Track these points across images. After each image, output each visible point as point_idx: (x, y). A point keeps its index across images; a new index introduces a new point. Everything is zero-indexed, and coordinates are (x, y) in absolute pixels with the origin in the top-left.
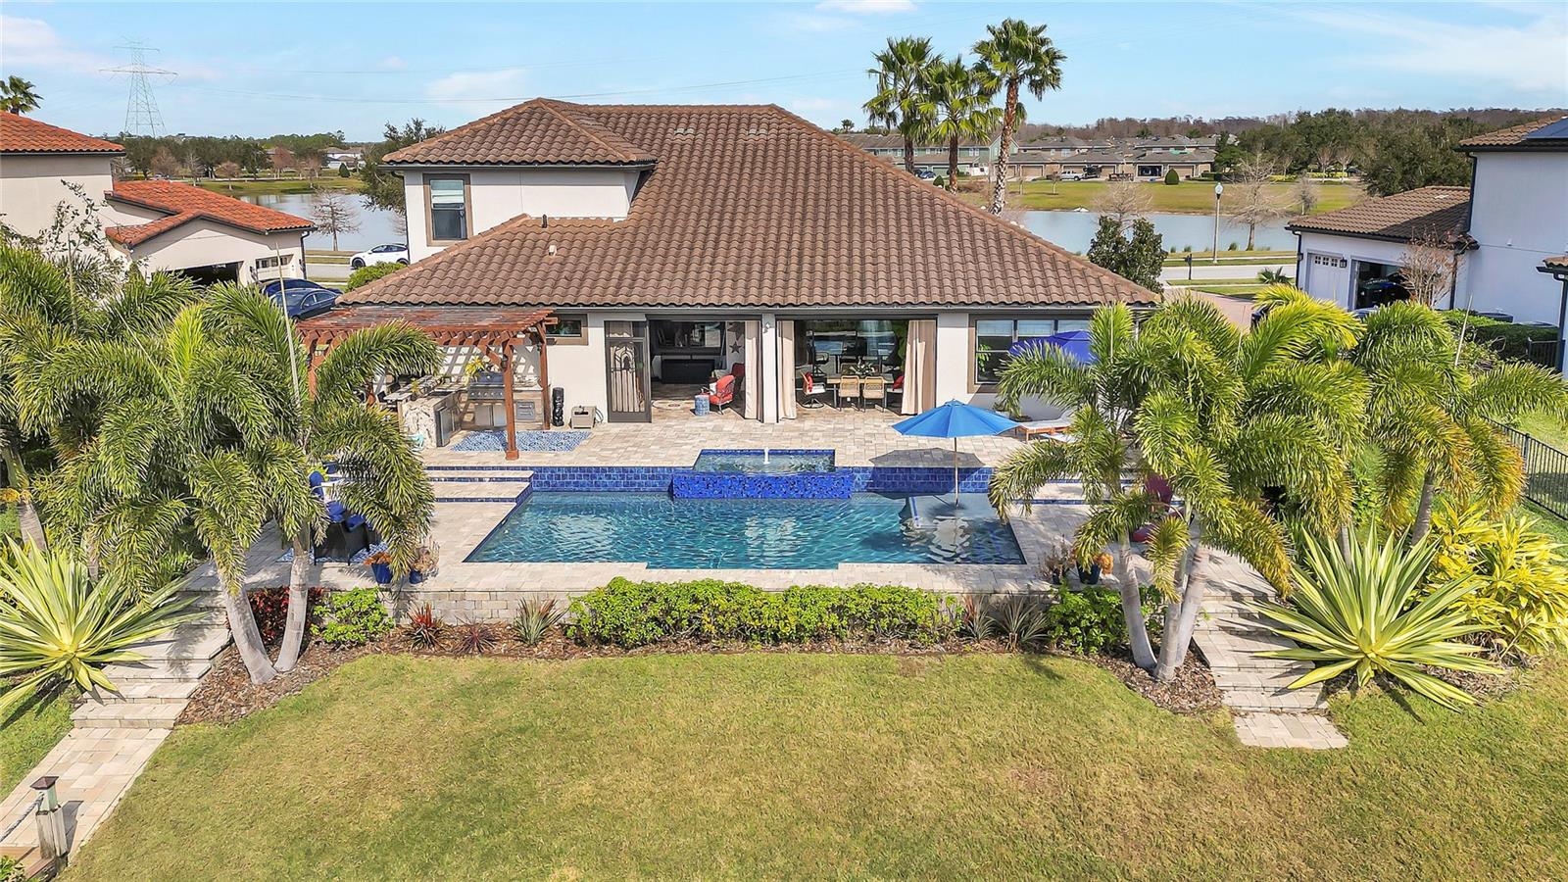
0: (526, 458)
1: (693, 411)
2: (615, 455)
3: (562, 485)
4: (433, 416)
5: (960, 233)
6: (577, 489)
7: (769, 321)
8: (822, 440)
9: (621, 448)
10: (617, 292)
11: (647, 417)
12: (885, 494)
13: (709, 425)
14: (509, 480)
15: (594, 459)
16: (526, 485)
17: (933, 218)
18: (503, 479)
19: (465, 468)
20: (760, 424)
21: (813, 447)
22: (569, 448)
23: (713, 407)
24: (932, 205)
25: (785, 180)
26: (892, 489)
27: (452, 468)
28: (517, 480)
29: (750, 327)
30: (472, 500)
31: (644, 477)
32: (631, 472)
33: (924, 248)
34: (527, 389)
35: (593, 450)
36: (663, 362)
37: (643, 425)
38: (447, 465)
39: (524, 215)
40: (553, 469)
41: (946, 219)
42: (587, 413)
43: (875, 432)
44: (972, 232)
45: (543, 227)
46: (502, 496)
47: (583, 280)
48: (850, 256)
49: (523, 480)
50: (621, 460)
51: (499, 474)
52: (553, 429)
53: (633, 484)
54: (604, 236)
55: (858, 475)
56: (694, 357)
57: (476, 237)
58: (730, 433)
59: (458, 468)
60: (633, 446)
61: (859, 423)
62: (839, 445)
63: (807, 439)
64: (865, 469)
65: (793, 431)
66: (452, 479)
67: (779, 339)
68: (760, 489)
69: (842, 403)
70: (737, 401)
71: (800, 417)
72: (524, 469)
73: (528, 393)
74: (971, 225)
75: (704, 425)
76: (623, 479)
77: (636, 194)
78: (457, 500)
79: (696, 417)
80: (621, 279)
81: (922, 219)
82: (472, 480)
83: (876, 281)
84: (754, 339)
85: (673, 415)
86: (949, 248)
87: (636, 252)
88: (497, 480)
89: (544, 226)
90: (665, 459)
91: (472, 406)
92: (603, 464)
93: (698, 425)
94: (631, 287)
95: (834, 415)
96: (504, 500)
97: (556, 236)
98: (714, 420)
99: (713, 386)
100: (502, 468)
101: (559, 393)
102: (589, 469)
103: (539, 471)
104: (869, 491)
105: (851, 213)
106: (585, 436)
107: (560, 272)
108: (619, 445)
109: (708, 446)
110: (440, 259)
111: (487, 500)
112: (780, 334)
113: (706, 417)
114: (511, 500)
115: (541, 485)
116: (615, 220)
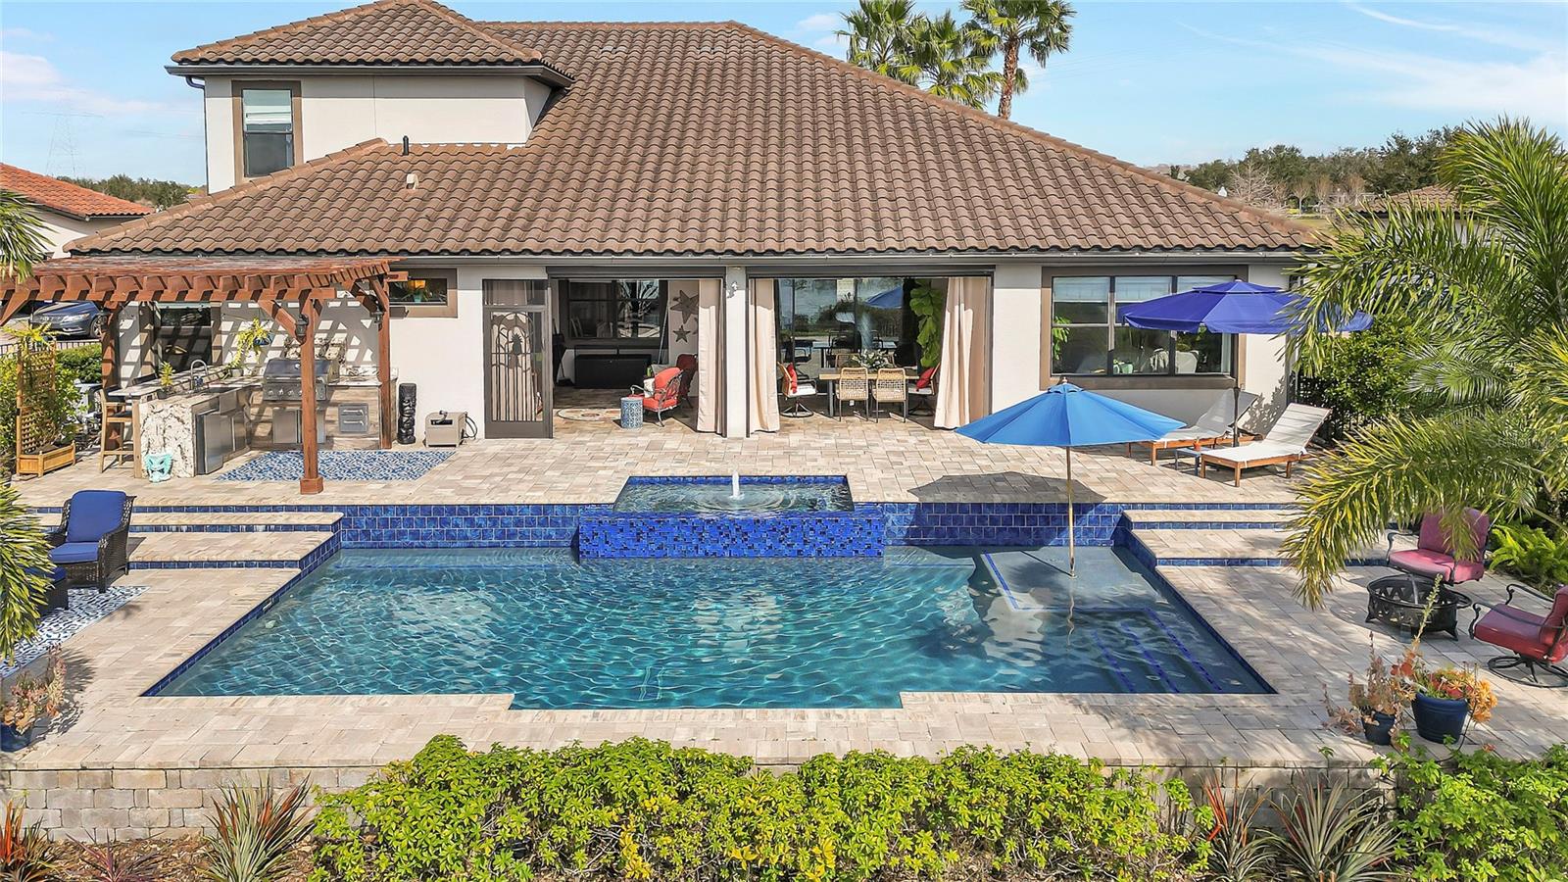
0: (334, 493)
1: (618, 422)
2: (485, 486)
3: (392, 536)
4: (190, 424)
5: (1011, 160)
6: (416, 543)
7: (736, 278)
8: (821, 462)
9: (497, 475)
10: (503, 236)
11: (547, 432)
12: (936, 548)
13: (643, 441)
14: (297, 528)
15: (448, 492)
16: (325, 536)
17: (970, 144)
18: (287, 528)
19: (226, 509)
20: (721, 439)
21: (810, 470)
22: (413, 475)
23: (650, 416)
24: (965, 128)
25: (752, 101)
26: (949, 540)
27: (205, 509)
28: (311, 528)
29: (707, 289)
30: (221, 564)
31: (530, 523)
32: (510, 513)
33: (963, 179)
34: (356, 384)
35: (449, 478)
36: (578, 358)
37: (538, 441)
38: (195, 504)
39: (379, 140)
40: (376, 509)
41: (987, 144)
42: (450, 422)
43: (902, 449)
44: (1029, 160)
45: (404, 154)
46: (275, 557)
47: (452, 220)
48: (855, 189)
49: (322, 528)
50: (493, 495)
51: (281, 518)
52: (397, 448)
53: (512, 535)
54: (491, 166)
55: (892, 517)
56: (622, 352)
57: (304, 166)
58: (675, 452)
59: (216, 509)
60: (519, 472)
61: (873, 438)
62: (852, 468)
63: (797, 459)
64: (903, 506)
65: (774, 448)
66: (200, 528)
67: (751, 308)
68: (727, 541)
69: (844, 409)
70: (685, 407)
71: (785, 428)
72: (327, 509)
73: (357, 391)
74: (1025, 151)
75: (633, 441)
76: (494, 525)
77: (541, 116)
78: (197, 564)
79: (622, 430)
80: (511, 219)
81: (952, 144)
82: (235, 529)
83: (896, 220)
84: (713, 308)
85: (588, 427)
86: (999, 179)
87: (537, 184)
88: (277, 528)
89: (406, 152)
90: (568, 492)
91: (269, 412)
92: (461, 501)
93: (626, 441)
94: (526, 229)
95: (832, 427)
96: (279, 564)
97: (421, 165)
98: (652, 433)
99: (649, 383)
100: (289, 509)
101: (409, 392)
102: (439, 509)
103: (352, 512)
104: (910, 544)
105: (849, 137)
106: (444, 458)
107: (419, 210)
108: (497, 471)
109: (641, 471)
110: (242, 194)
111: (249, 564)
112: (752, 300)
113: (638, 430)
114: (291, 564)
115: (355, 537)
116: (509, 147)
